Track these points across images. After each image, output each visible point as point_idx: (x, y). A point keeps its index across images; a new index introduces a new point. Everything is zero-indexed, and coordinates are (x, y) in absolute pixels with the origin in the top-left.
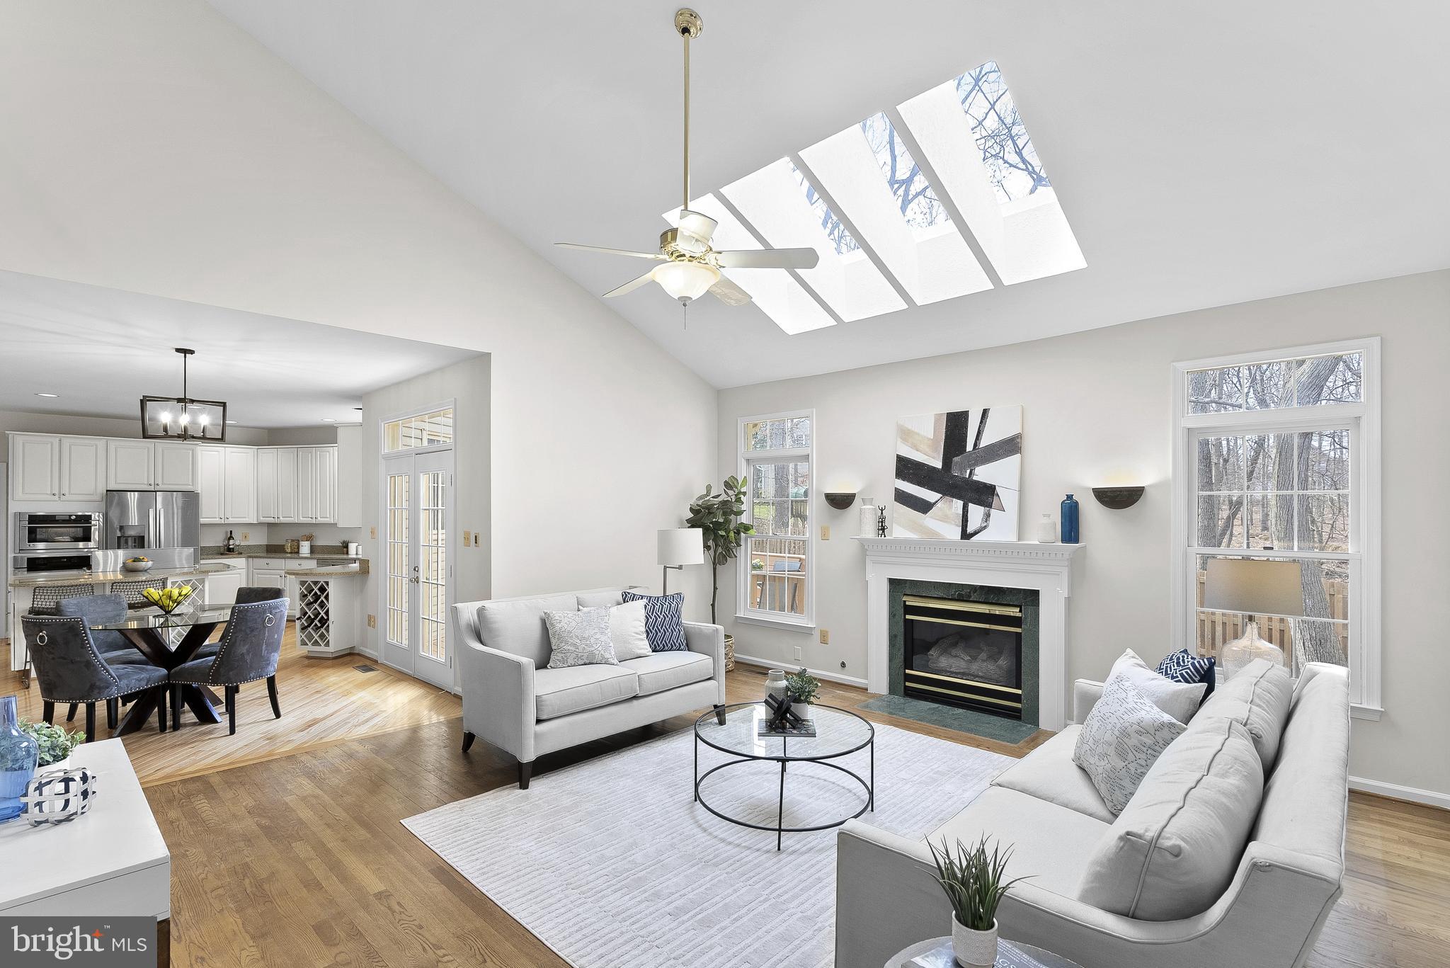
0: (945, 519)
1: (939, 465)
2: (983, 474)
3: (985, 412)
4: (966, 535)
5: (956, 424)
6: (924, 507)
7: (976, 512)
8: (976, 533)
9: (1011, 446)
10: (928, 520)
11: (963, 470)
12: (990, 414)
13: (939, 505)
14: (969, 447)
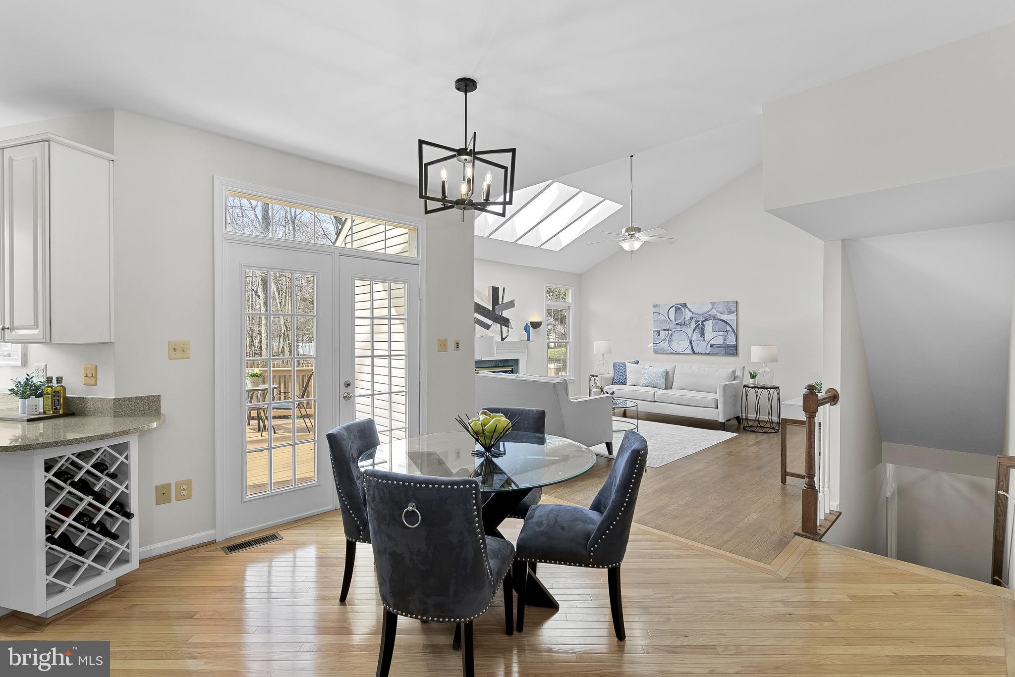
0: (495, 332)
1: (491, 309)
2: (506, 314)
3: (504, 288)
4: (503, 339)
5: (495, 290)
6: (488, 327)
7: (504, 328)
8: (505, 338)
9: (511, 304)
10: (489, 333)
11: (499, 312)
12: (506, 289)
13: (492, 326)
14: (500, 303)
